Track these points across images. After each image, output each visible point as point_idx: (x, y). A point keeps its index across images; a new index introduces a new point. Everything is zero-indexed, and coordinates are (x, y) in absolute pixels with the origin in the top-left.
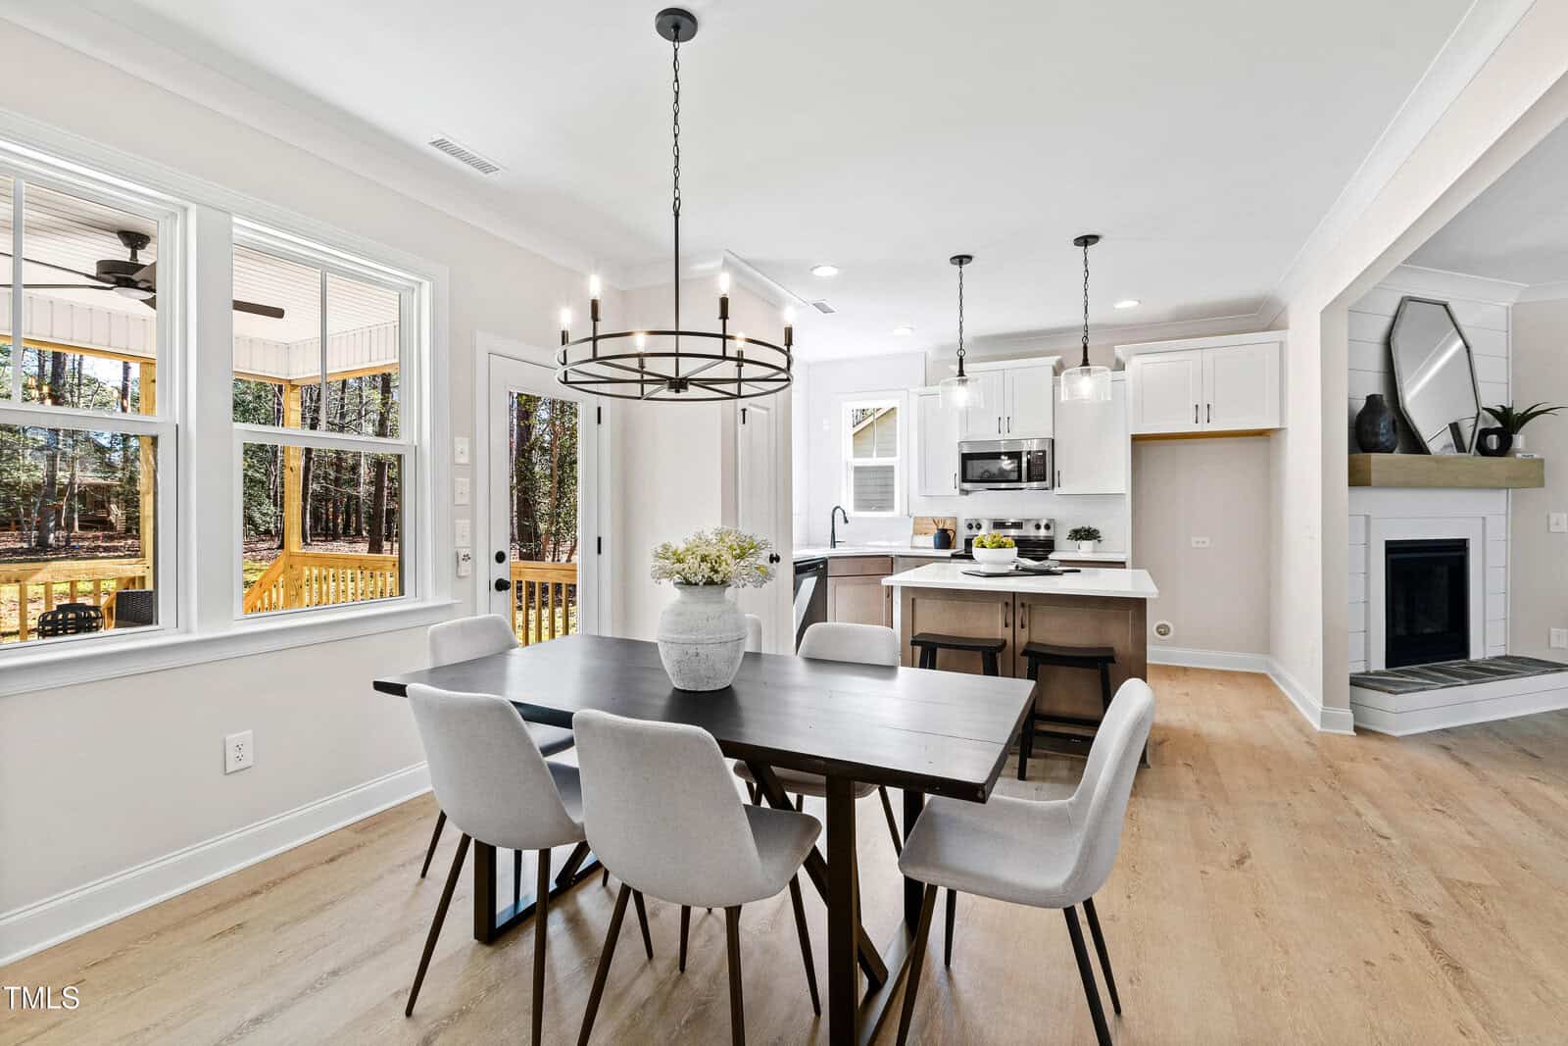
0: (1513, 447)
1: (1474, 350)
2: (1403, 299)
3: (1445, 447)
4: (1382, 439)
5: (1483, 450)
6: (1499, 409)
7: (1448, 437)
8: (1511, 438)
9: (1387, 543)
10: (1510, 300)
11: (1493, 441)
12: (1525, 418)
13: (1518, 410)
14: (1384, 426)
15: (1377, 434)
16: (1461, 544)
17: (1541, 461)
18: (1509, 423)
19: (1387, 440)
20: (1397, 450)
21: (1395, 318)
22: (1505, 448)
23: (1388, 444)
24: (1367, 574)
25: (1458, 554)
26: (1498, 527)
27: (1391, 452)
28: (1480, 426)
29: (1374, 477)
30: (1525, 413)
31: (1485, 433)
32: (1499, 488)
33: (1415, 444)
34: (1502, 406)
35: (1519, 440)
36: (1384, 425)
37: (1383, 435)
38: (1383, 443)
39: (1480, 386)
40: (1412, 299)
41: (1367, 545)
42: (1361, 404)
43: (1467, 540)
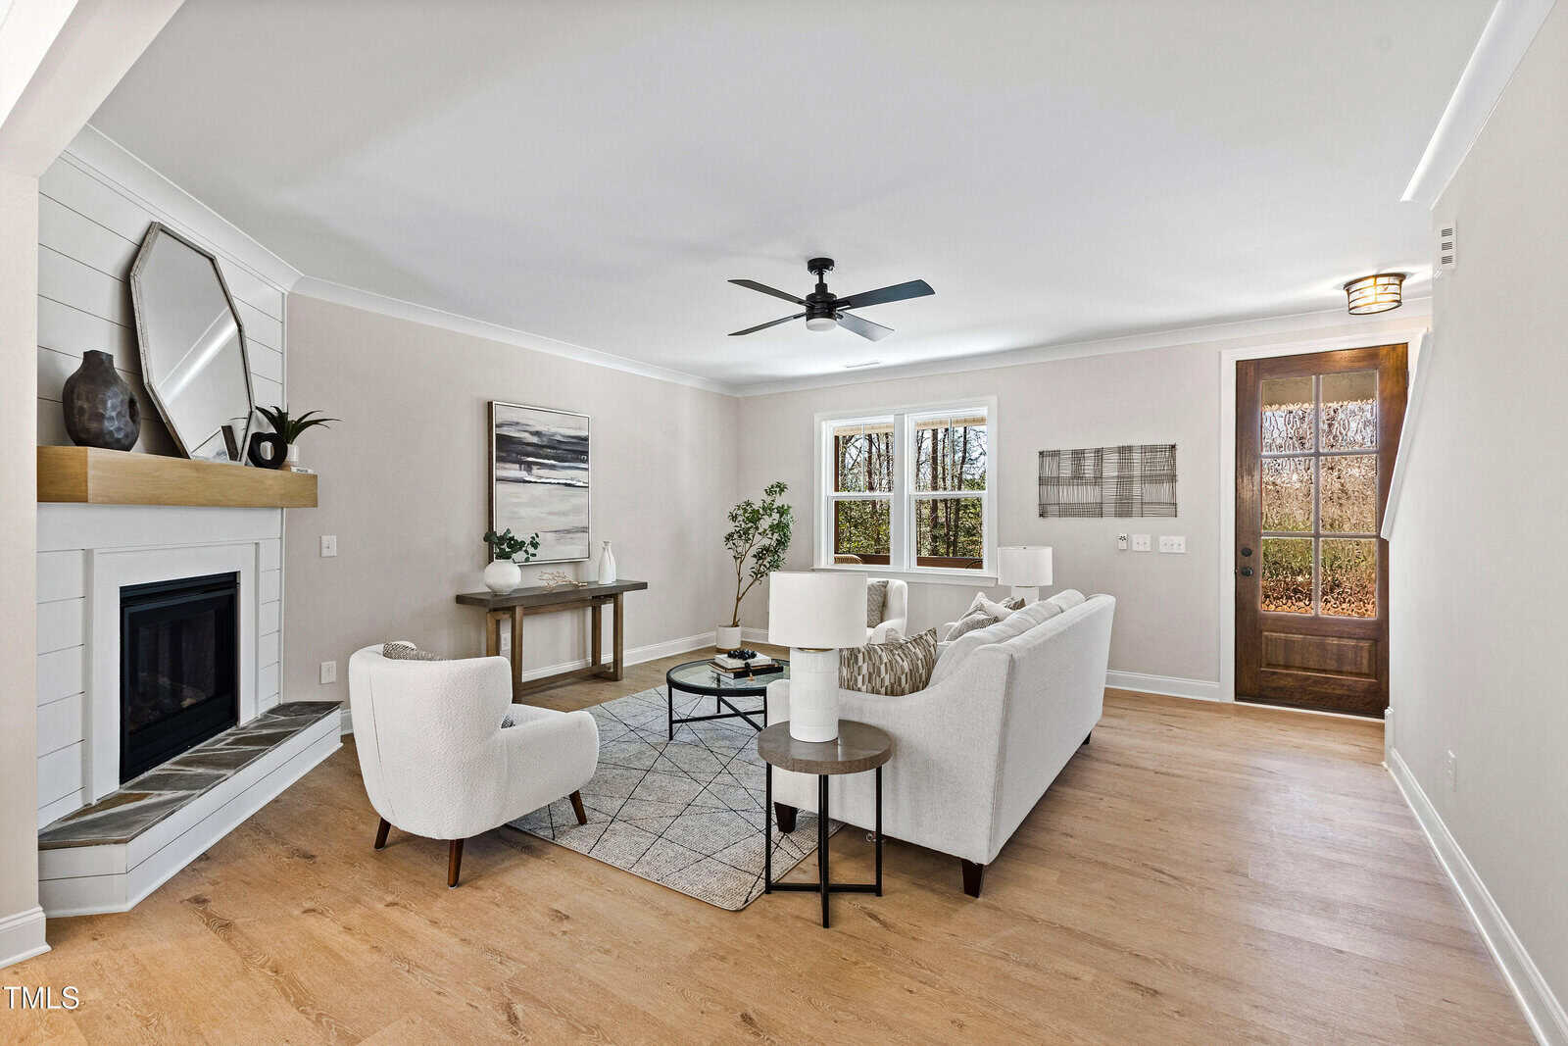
0: (287, 459)
1: (247, 333)
2: (152, 225)
3: (218, 454)
4: (110, 426)
5: (256, 459)
6: (274, 411)
7: (220, 443)
8: (287, 447)
9: (123, 590)
10: (287, 287)
11: (267, 450)
12: (300, 426)
13: (293, 417)
14: (114, 408)
15: (101, 417)
16: (232, 578)
17: (315, 477)
18: (285, 430)
19: (119, 429)
20: (139, 444)
21: (140, 247)
22: (279, 461)
23: (120, 435)
24: (86, 645)
25: (227, 592)
26: (272, 555)
27: (128, 448)
28: (253, 430)
29: (92, 487)
30: (301, 419)
31: (258, 438)
32: (273, 507)
33: (167, 443)
34: (276, 408)
35: (294, 451)
36: (113, 405)
37: (111, 418)
38: (111, 433)
39: (255, 382)
40: (164, 230)
41: (87, 597)
42: (73, 365)
43: (237, 576)
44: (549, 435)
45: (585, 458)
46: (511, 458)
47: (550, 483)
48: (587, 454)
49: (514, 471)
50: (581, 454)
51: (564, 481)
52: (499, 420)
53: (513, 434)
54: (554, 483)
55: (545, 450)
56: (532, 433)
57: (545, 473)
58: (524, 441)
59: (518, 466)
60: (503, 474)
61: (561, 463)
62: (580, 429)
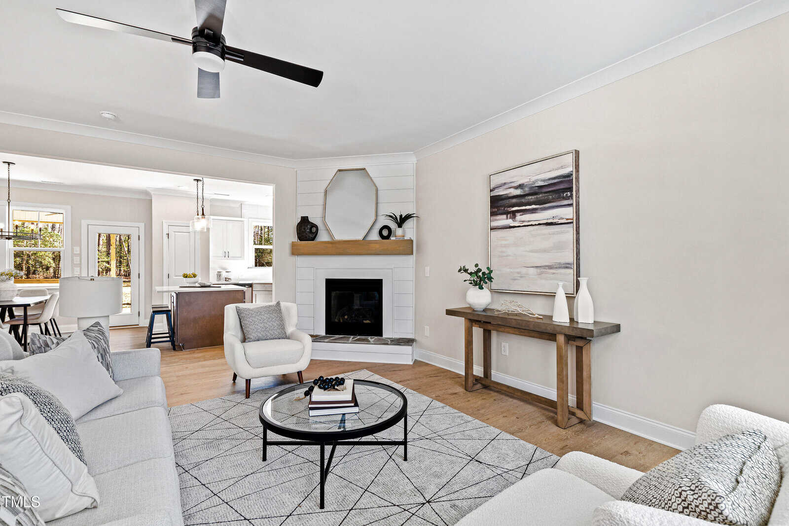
2: (337, 171)
5: (382, 236)
9: (327, 280)
10: (414, 160)
16: (379, 281)
17: (411, 241)
21: (332, 180)
22: (389, 236)
31: (383, 228)
41: (314, 280)
43: (381, 280)
44: (530, 185)
45: (569, 194)
46: (500, 211)
47: (532, 225)
48: (570, 189)
49: (503, 221)
50: (563, 192)
51: (545, 222)
52: (492, 186)
53: (501, 193)
54: (536, 225)
55: (526, 198)
56: (516, 188)
57: (527, 217)
58: (509, 195)
59: (505, 216)
60: (495, 224)
61: (542, 206)
62: (562, 167)
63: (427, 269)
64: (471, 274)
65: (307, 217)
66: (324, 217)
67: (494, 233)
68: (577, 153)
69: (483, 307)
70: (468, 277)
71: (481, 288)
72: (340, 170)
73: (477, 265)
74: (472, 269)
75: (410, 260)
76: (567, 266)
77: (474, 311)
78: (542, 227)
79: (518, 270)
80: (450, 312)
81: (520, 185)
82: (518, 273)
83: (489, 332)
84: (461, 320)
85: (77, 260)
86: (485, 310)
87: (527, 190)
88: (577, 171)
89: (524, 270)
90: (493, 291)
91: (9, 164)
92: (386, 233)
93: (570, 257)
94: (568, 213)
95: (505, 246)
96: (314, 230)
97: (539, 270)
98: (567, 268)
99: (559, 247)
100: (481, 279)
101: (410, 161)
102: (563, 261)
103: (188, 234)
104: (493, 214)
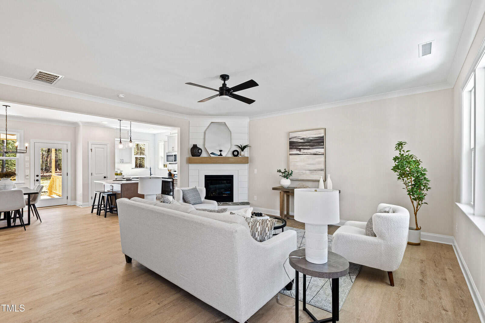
9: (206, 176)
17: (248, 157)
21: (208, 127)
22: (238, 155)
25: (230, 178)
31: (234, 151)
36: (196, 151)
41: (199, 176)
43: (233, 175)
44: (307, 138)
45: (323, 144)
46: (294, 148)
47: (308, 154)
48: (323, 142)
49: (295, 151)
50: (320, 143)
51: (313, 153)
52: (290, 137)
53: (294, 140)
54: (309, 154)
55: (305, 143)
56: (301, 139)
57: (305, 151)
58: (298, 142)
59: (296, 150)
60: (291, 153)
61: (312, 147)
62: (320, 134)
63: (256, 171)
64: (282, 173)
65: (196, 145)
66: (204, 145)
67: (291, 157)
68: (325, 129)
69: (288, 186)
70: (281, 174)
71: (287, 178)
72: (212, 122)
73: (285, 169)
74: (283, 171)
75: (246, 166)
76: (322, 170)
77: (283, 187)
78: (312, 155)
79: (302, 171)
80: (274, 189)
81: (303, 138)
82: (302, 172)
83: (289, 196)
84: (278, 192)
85: (27, 164)
86: (288, 187)
87: (306, 140)
88: (325, 136)
89: (304, 172)
90: (291, 180)
91: (6, 107)
92: (235, 154)
93: (322, 167)
94: (322, 151)
95: (296, 162)
96: (200, 151)
97: (310, 171)
98: (322, 171)
99: (319, 163)
100: (287, 175)
101: (246, 121)
102: (320, 168)
103: (102, 149)
104: (290, 148)
